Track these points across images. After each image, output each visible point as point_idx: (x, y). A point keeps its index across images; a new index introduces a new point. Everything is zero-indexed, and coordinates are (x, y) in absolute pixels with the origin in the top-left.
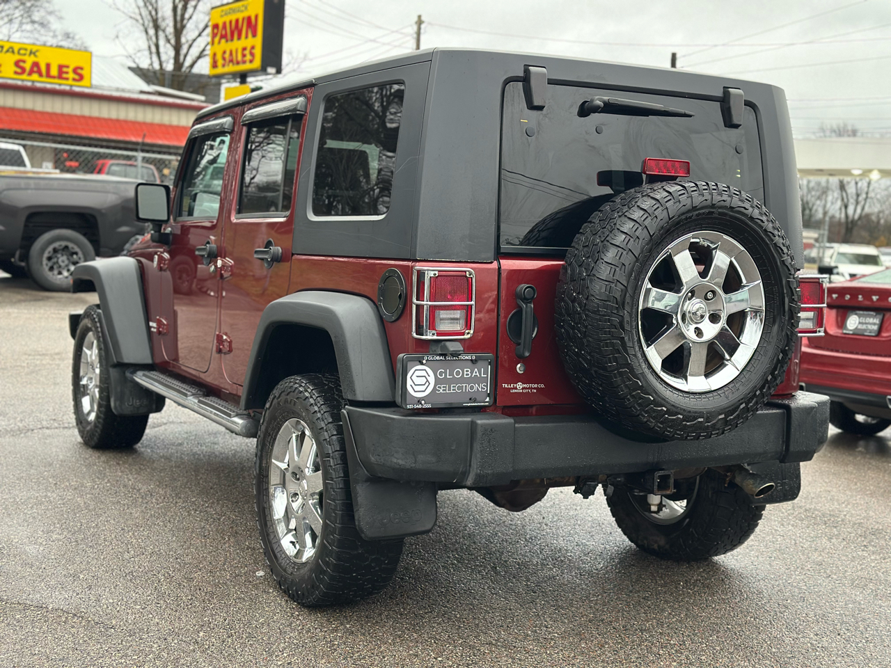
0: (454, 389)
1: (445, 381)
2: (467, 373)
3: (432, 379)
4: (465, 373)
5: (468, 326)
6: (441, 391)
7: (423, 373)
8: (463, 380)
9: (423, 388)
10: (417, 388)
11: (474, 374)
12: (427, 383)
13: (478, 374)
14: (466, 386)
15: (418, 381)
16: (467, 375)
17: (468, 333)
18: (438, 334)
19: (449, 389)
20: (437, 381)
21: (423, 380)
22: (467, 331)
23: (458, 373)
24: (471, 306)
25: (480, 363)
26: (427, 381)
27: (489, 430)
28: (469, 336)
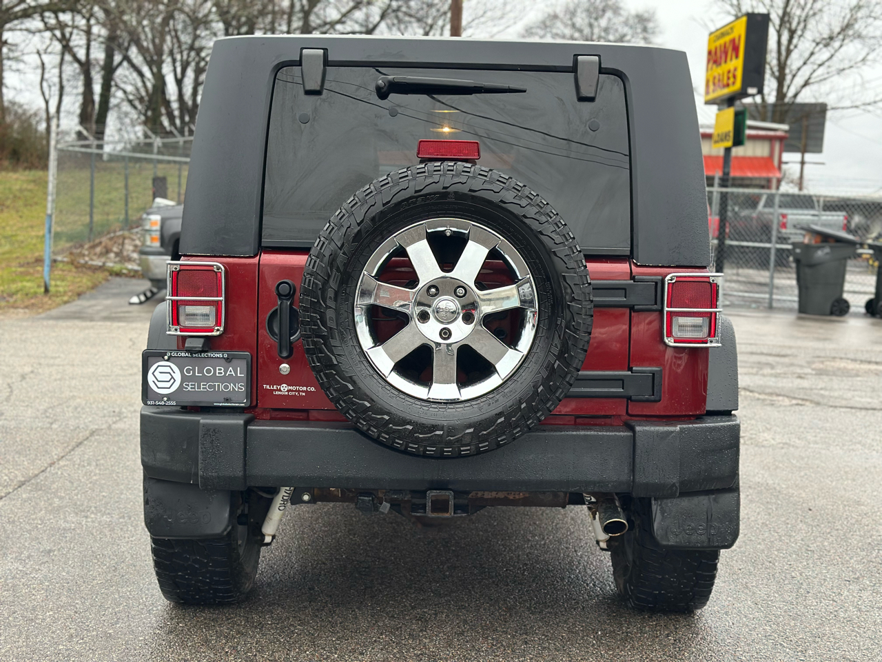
0: (204, 387)
1: (193, 378)
2: (220, 371)
3: (178, 376)
4: (217, 371)
5: (218, 323)
6: (189, 389)
7: (168, 370)
8: (214, 378)
9: (168, 385)
10: (160, 385)
11: (228, 373)
12: (172, 380)
13: (233, 373)
14: (219, 385)
15: (161, 377)
16: (219, 373)
17: (218, 330)
18: (182, 330)
19: (199, 387)
20: (184, 378)
21: (168, 377)
22: (216, 328)
23: (209, 371)
24: (221, 301)
25: (235, 362)
26: (172, 377)
27: (212, 430)
28: (218, 333)
